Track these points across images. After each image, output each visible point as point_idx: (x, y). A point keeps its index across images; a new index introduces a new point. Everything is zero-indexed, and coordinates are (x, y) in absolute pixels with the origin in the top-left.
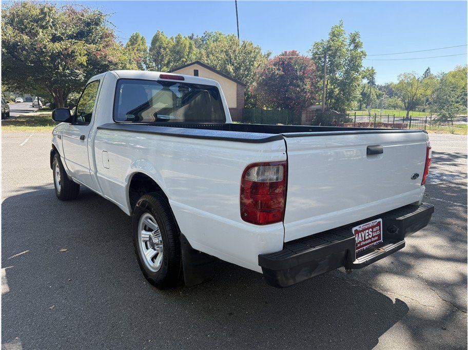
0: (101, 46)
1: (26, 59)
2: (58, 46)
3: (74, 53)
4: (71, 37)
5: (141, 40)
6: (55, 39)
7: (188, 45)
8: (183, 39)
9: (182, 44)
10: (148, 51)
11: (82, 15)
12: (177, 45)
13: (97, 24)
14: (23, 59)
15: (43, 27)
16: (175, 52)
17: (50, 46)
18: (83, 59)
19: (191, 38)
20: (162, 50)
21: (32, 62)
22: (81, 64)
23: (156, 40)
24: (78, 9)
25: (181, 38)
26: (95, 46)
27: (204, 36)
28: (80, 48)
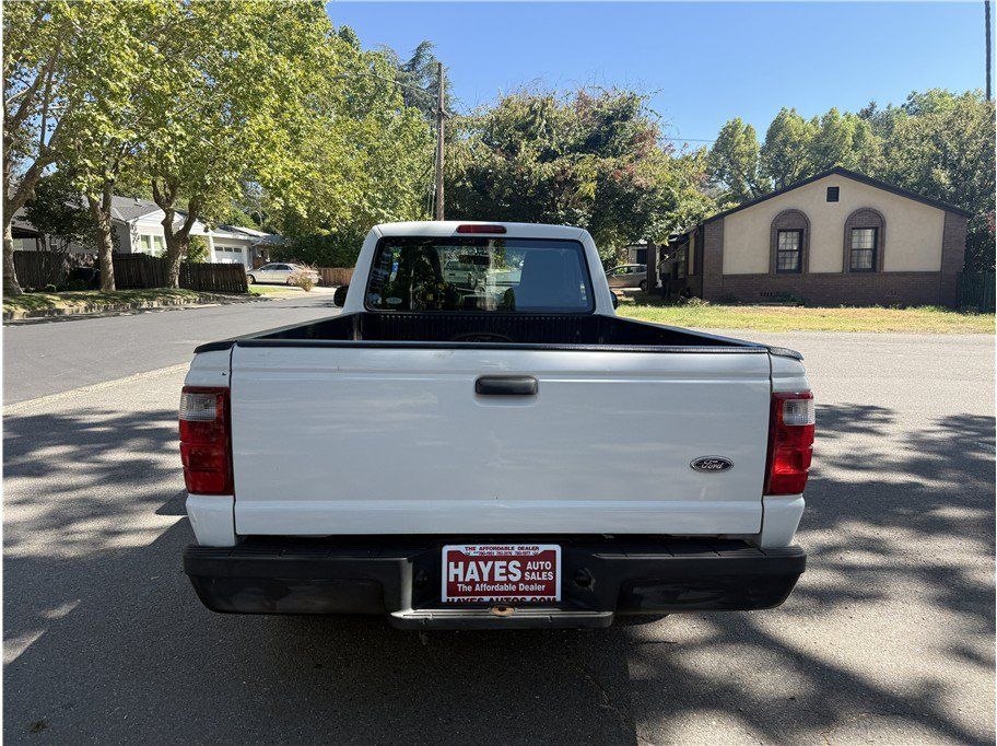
0: (626, 158)
1: (499, 196)
2: (548, 169)
3: (575, 177)
4: (574, 149)
5: (745, 133)
6: (547, 156)
7: (852, 129)
8: (841, 117)
9: (836, 131)
10: (759, 156)
11: (600, 106)
12: (825, 134)
13: (626, 118)
14: (493, 197)
15: (532, 137)
16: (819, 152)
17: (536, 168)
18: (589, 188)
19: (866, 114)
20: (788, 149)
21: (507, 200)
22: (588, 197)
23: (777, 127)
24: (594, 96)
25: (836, 118)
26: (614, 160)
27: (907, 103)
28: (587, 168)
